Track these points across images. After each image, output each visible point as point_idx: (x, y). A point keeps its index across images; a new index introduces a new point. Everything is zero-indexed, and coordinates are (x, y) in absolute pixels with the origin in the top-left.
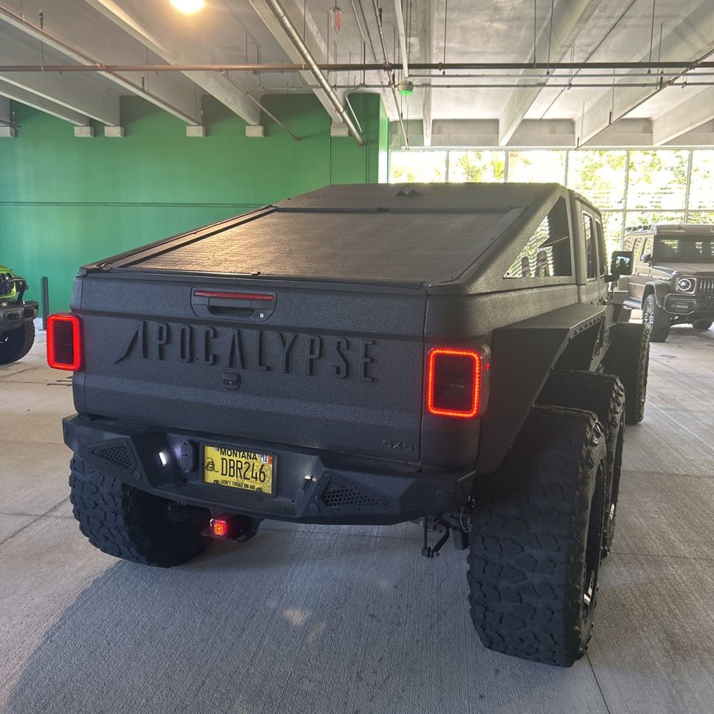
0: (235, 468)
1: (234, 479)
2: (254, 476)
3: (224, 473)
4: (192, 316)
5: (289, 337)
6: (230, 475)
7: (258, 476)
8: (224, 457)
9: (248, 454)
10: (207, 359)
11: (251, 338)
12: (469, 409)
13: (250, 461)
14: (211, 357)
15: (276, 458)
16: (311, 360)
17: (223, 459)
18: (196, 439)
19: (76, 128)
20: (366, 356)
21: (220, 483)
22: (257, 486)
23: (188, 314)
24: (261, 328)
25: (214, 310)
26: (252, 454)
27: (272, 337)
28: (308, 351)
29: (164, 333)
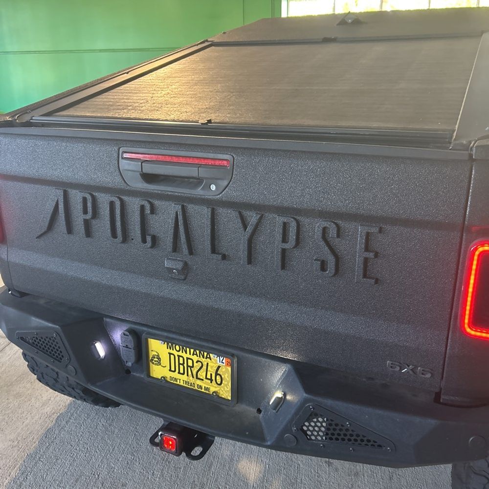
0: (185, 365)
1: (185, 377)
2: (209, 377)
3: (173, 369)
4: (122, 186)
6: (179, 373)
7: (213, 378)
8: (171, 351)
9: (200, 353)
10: (144, 241)
11: (200, 216)
13: (203, 360)
14: (149, 239)
15: (235, 360)
16: (284, 251)
17: (170, 354)
18: (136, 329)
20: (367, 249)
21: (168, 380)
22: (212, 389)
23: (116, 182)
24: (213, 205)
25: (149, 178)
26: (205, 354)
27: (228, 216)
28: (279, 237)
29: (89, 205)
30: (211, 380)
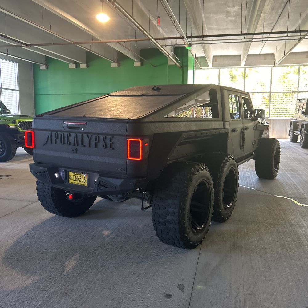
0: (77, 178)
1: (77, 182)
3: (74, 180)
4: (64, 130)
5: (90, 135)
9: (80, 174)
10: (68, 143)
11: (79, 136)
12: (139, 157)
13: (81, 176)
14: (69, 143)
15: (88, 175)
16: (96, 143)
17: (74, 176)
18: (66, 169)
19: (69, 65)
20: (111, 141)
21: (73, 183)
22: (83, 184)
23: (62, 129)
24: (82, 133)
25: (69, 128)
26: (82, 174)
27: (85, 136)
28: (95, 140)
29: (56, 135)
30: (83, 181)
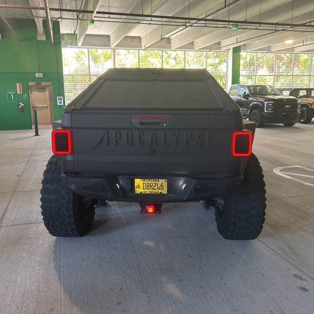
0: (150, 186)
1: (149, 190)
2: (158, 188)
3: (145, 188)
4: (132, 127)
5: (177, 132)
6: (147, 189)
7: (160, 188)
8: (144, 182)
9: (155, 180)
11: (160, 133)
13: (156, 182)
15: (168, 180)
17: (144, 183)
18: (131, 177)
20: (209, 137)
21: (143, 193)
22: (160, 192)
23: (130, 126)
24: (165, 130)
26: (157, 180)
27: (169, 133)
28: (185, 137)
29: (118, 134)
